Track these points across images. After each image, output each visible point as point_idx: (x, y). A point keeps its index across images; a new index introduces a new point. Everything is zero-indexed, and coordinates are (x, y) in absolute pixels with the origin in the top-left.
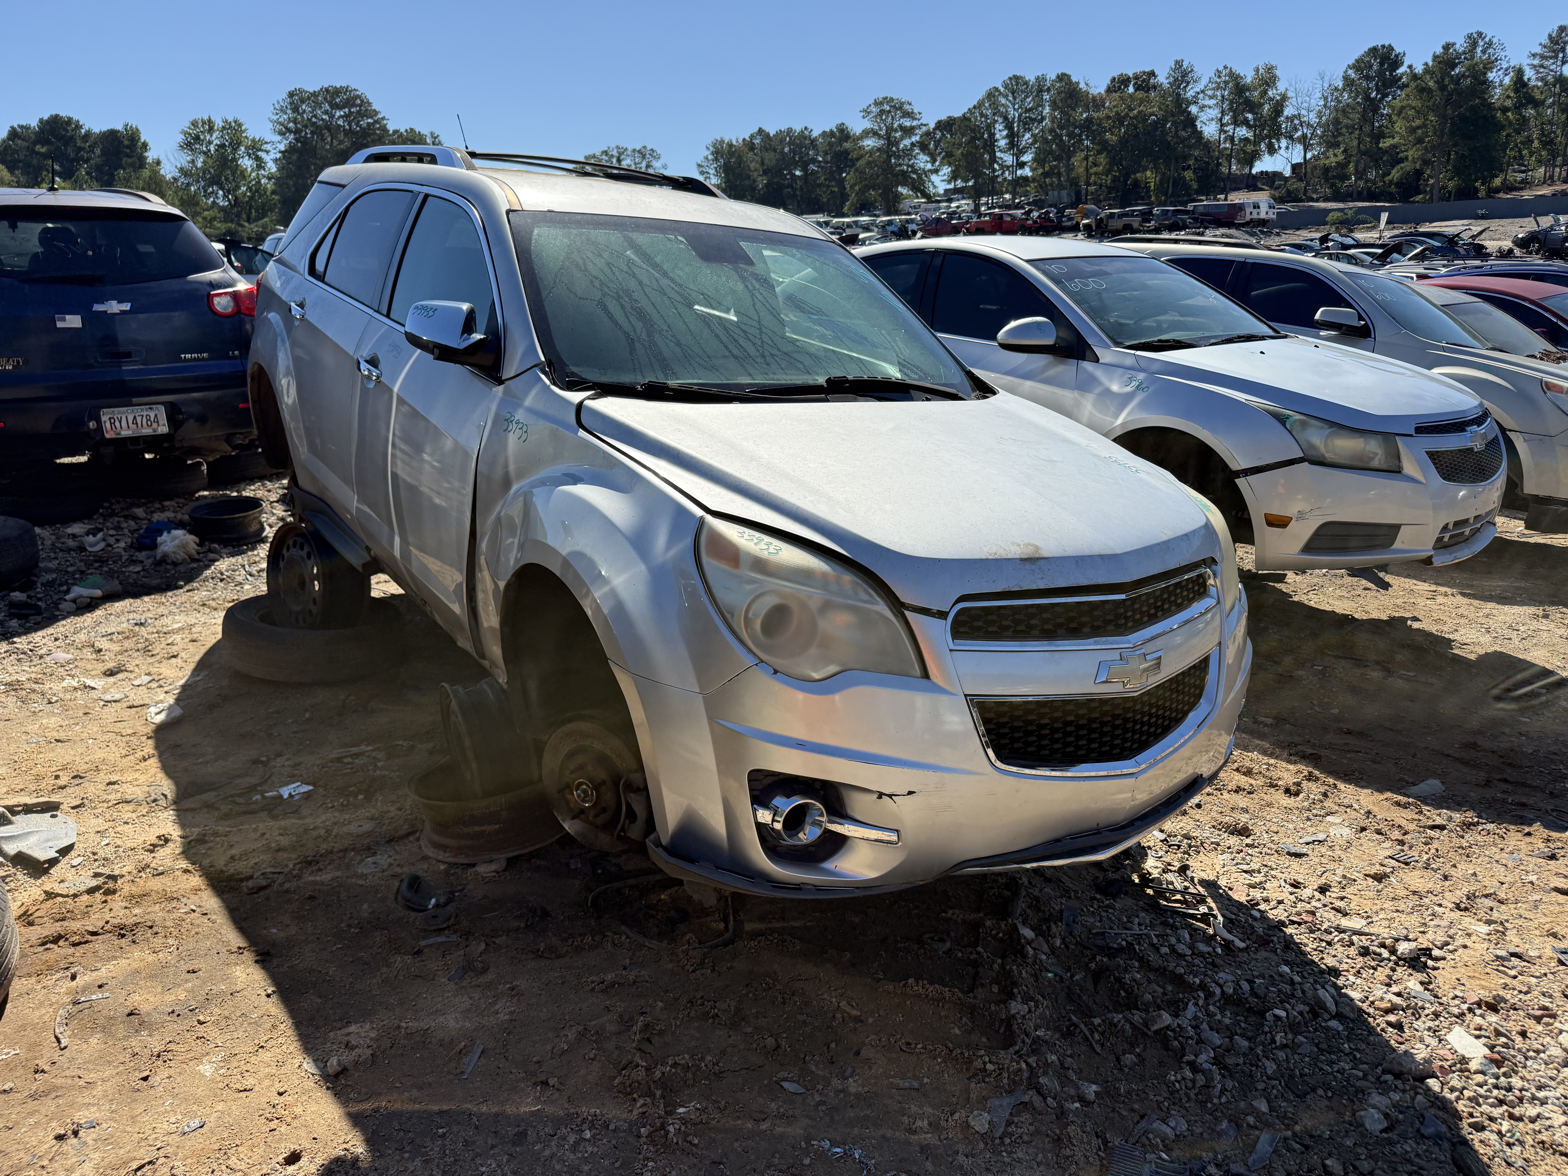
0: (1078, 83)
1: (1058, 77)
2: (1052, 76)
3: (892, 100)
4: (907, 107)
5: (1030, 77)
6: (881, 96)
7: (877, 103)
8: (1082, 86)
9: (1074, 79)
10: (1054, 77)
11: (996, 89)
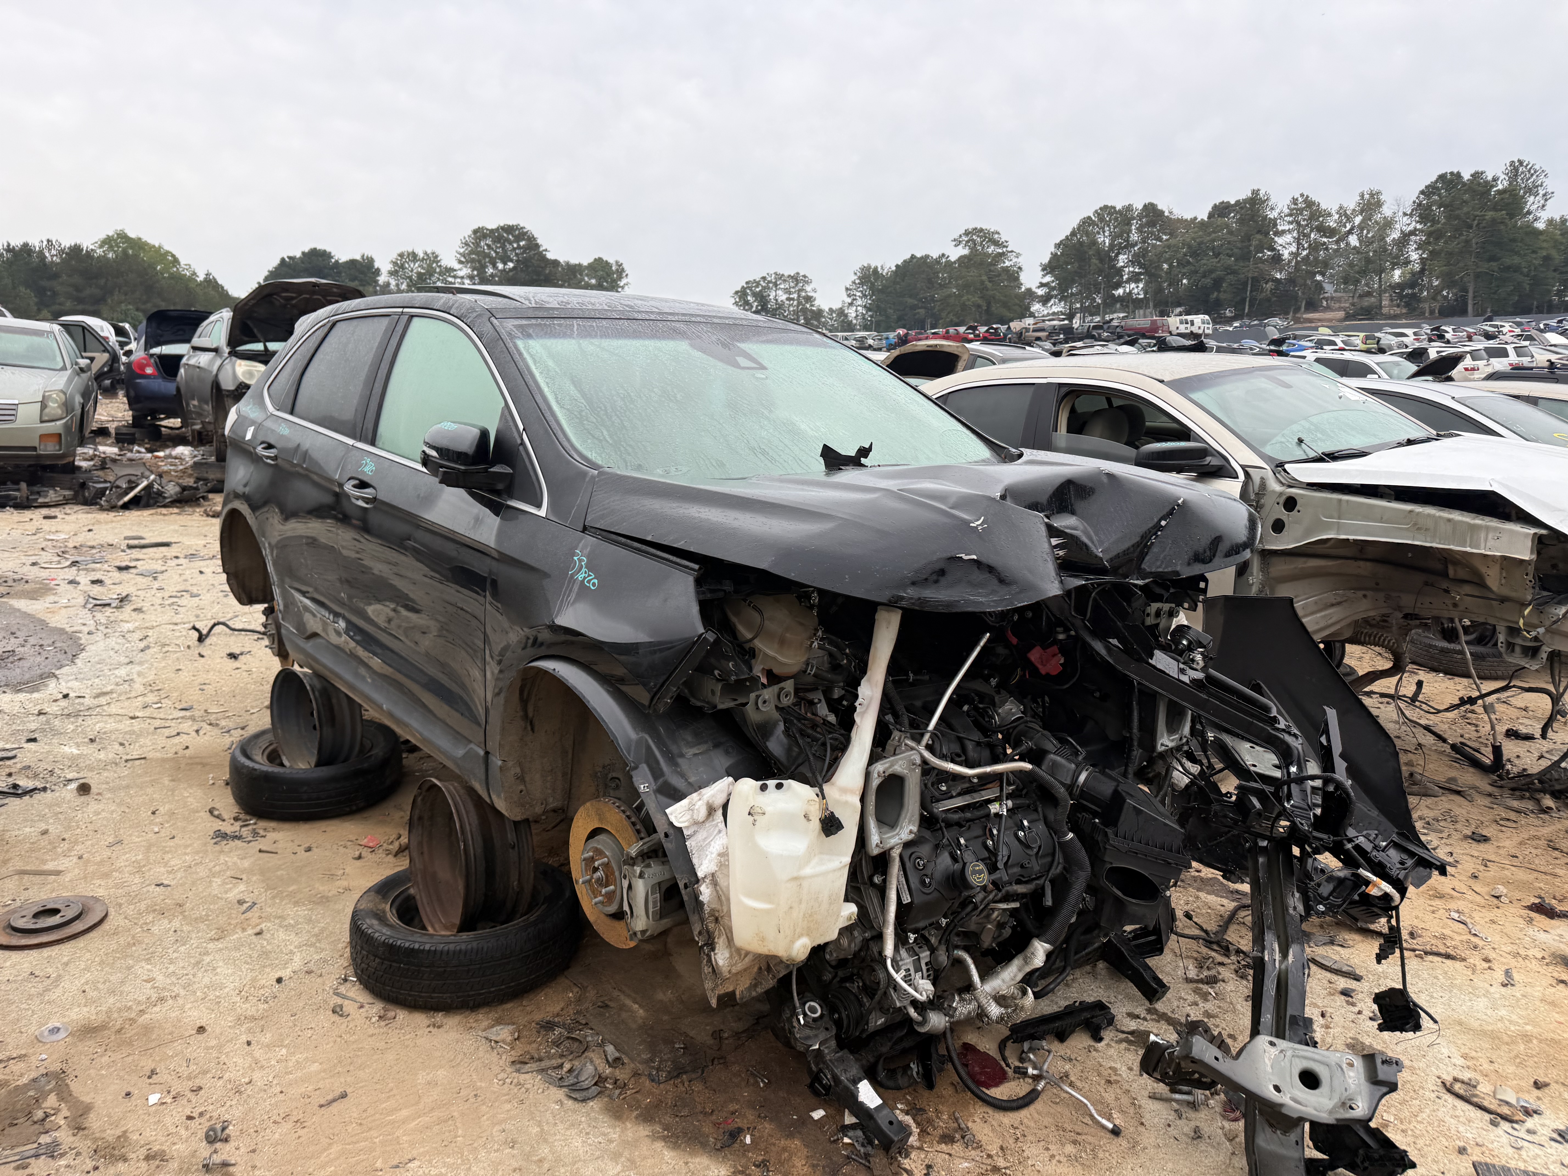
0: (1162, 212)
1: (1145, 206)
2: (1139, 205)
3: (981, 230)
4: (996, 236)
5: (1119, 207)
6: (970, 227)
7: (967, 233)
8: (1166, 214)
9: (1160, 207)
10: (1140, 207)
11: (1089, 218)
